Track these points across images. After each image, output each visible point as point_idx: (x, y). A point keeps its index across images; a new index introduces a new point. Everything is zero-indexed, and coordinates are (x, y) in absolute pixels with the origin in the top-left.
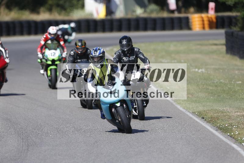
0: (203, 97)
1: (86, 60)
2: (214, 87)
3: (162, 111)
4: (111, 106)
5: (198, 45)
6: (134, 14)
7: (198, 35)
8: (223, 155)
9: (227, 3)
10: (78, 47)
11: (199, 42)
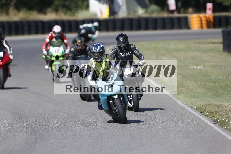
0: (202, 93)
1: (85, 56)
2: (212, 83)
3: (162, 105)
4: (109, 98)
5: (197, 43)
6: (136, 14)
7: (196, 34)
8: (220, 147)
9: (224, 4)
10: (78, 44)
11: (198, 41)
